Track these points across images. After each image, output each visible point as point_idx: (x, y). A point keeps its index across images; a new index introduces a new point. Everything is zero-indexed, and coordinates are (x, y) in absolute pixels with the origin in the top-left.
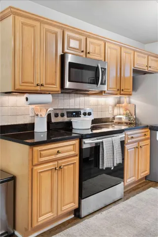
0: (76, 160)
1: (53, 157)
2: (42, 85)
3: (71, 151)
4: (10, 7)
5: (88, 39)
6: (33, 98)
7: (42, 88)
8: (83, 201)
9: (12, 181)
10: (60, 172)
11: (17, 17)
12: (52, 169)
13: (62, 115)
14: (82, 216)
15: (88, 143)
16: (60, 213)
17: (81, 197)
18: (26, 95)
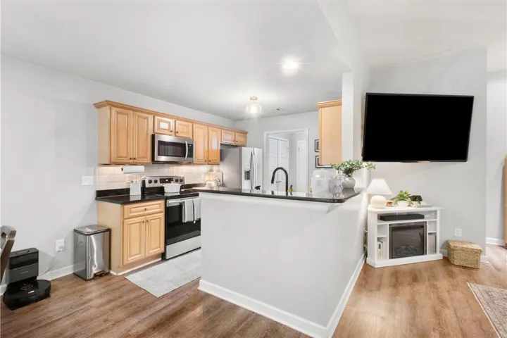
0: (162, 215)
1: (141, 213)
2: (134, 159)
3: (157, 208)
4: (107, 101)
5: (177, 122)
6: (127, 168)
7: (135, 161)
8: (167, 246)
9: (108, 232)
10: (147, 224)
11: (112, 108)
12: (140, 222)
13: (156, 182)
14: (167, 258)
15: (172, 202)
16: (147, 255)
17: (166, 244)
18: (121, 167)
